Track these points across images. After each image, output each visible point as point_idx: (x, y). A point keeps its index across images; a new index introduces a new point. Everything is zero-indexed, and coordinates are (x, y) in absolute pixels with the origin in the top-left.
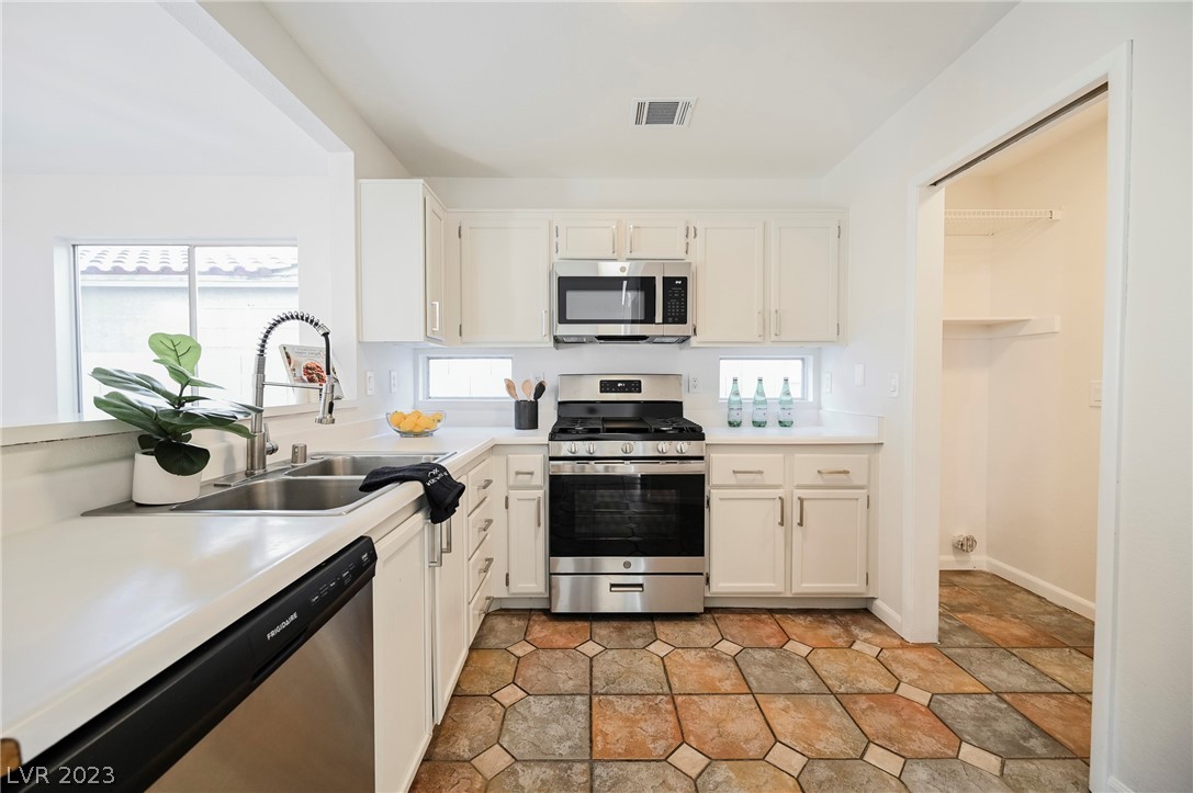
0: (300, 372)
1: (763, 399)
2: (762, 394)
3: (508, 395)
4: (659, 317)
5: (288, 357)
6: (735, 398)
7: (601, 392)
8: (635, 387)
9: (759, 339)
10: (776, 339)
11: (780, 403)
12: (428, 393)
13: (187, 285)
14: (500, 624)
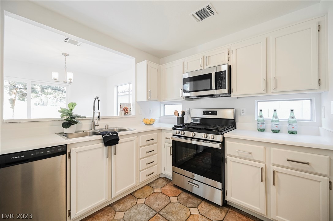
0: (122, 109)
1: (277, 119)
2: (276, 117)
3: (174, 115)
4: (214, 87)
5: (121, 106)
6: (260, 119)
7: (203, 115)
8: (215, 113)
9: (264, 92)
10: (274, 91)
11: (288, 122)
12: (164, 114)
13: (128, 94)
14: (161, 181)
